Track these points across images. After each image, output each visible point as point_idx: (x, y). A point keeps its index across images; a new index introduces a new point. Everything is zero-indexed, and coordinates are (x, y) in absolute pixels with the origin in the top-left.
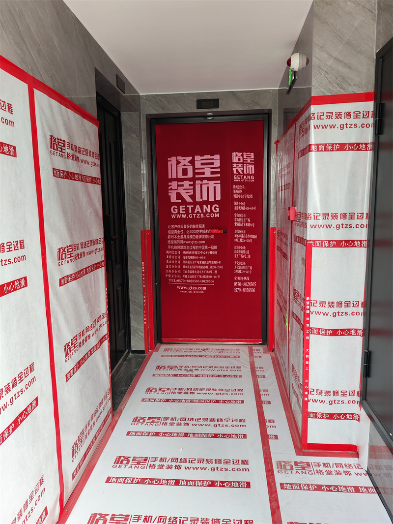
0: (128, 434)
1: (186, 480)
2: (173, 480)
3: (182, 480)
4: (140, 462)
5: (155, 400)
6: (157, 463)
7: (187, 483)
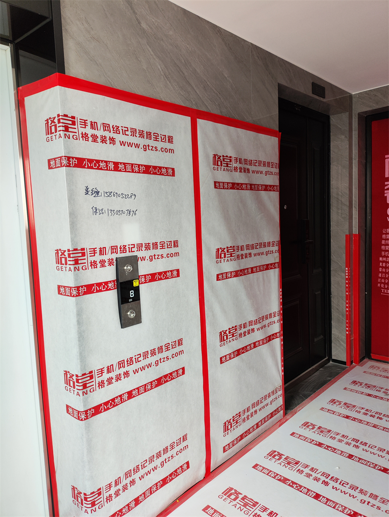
0: (293, 434)
1: (327, 499)
2: (314, 492)
3: (323, 497)
4: (291, 462)
5: (334, 412)
6: (307, 470)
7: (327, 502)
